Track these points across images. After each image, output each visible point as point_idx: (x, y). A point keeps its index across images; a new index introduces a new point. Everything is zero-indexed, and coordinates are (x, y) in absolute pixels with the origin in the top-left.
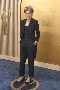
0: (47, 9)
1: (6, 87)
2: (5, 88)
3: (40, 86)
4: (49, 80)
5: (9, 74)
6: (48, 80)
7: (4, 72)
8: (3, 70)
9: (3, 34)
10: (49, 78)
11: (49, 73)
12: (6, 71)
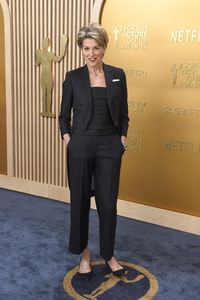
0: (188, 32)
1: (49, 289)
2: (45, 292)
3: (164, 290)
4: (193, 272)
5: (60, 246)
6: (189, 271)
7: (44, 241)
8: (40, 234)
9: (40, 114)
10: (194, 265)
11: (194, 247)
12: (48, 237)
